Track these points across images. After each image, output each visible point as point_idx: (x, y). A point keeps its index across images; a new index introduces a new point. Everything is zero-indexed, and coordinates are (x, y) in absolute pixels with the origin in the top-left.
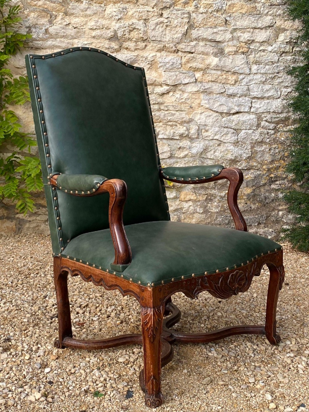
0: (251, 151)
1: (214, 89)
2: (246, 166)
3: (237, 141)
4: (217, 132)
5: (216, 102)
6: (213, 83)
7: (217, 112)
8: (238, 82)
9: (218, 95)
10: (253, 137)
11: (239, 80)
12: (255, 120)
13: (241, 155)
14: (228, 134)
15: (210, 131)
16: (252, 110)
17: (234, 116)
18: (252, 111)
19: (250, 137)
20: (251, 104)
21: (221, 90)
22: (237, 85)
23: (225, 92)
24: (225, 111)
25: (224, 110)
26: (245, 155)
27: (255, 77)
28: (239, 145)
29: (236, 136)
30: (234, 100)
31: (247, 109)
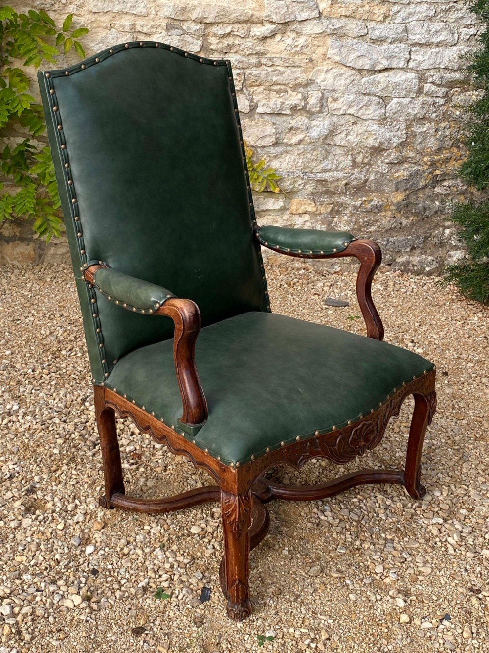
0: (406, 133)
1: (350, 30)
2: (397, 158)
3: (384, 117)
4: (352, 102)
5: (352, 52)
6: (347, 18)
7: (353, 68)
8: (390, 18)
9: (356, 41)
10: (410, 110)
11: (391, 13)
12: (414, 81)
13: (390, 139)
14: (370, 105)
15: (342, 100)
16: (411, 64)
17: (381, 75)
18: (410, 66)
19: (405, 110)
20: (410, 54)
21: (361, 31)
22: (387, 22)
23: (367, 34)
24: (367, 67)
25: (365, 65)
26: (395, 140)
27: (417, 9)
28: (387, 123)
29: (383, 108)
30: (382, 48)
31: (403, 63)
